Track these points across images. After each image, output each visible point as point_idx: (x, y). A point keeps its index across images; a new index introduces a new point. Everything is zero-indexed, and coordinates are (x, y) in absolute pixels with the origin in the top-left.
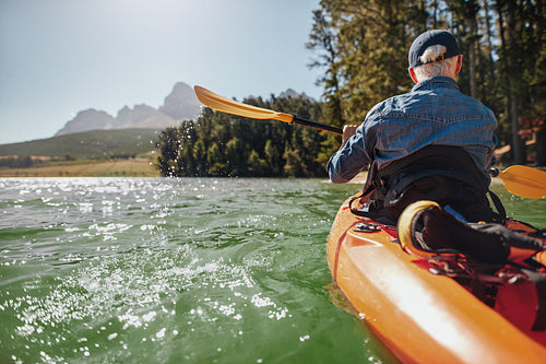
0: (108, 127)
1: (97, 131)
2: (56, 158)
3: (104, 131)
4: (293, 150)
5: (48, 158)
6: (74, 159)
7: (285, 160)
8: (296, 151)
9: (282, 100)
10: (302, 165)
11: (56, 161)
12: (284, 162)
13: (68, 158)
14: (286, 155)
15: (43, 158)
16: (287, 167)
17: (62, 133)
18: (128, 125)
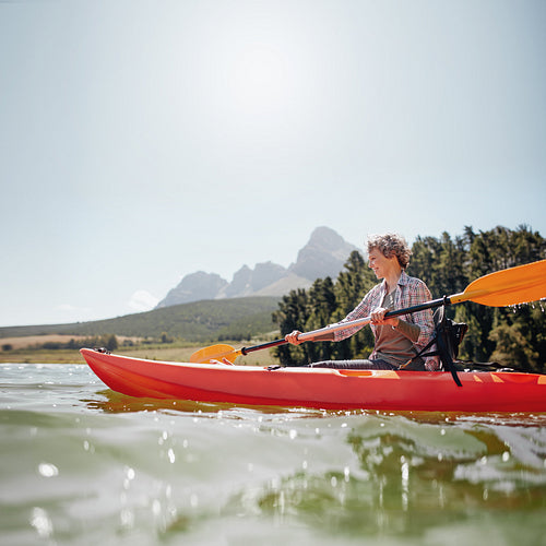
0: (220, 296)
1: (204, 302)
2: (150, 339)
3: (213, 301)
4: (510, 324)
5: (140, 339)
6: (171, 342)
7: (494, 343)
8: (517, 325)
9: (485, 235)
10: (528, 352)
11: (148, 343)
12: (492, 346)
13: (164, 340)
14: (494, 334)
15: (134, 340)
16: (497, 356)
17: (163, 306)
18: (247, 293)
